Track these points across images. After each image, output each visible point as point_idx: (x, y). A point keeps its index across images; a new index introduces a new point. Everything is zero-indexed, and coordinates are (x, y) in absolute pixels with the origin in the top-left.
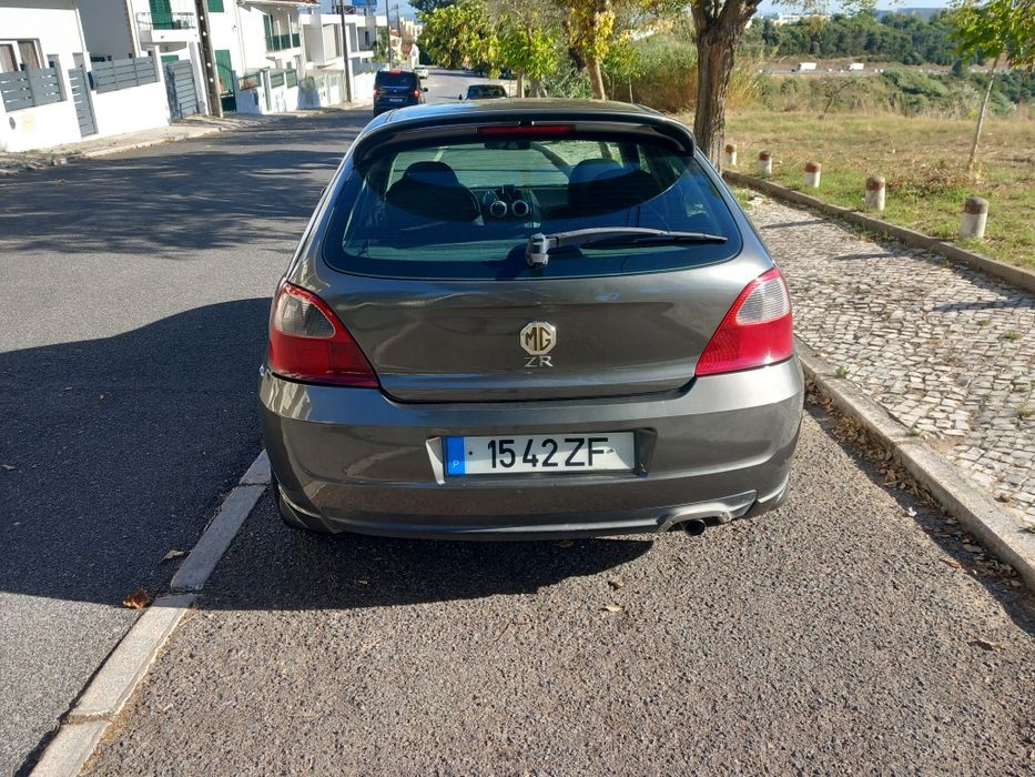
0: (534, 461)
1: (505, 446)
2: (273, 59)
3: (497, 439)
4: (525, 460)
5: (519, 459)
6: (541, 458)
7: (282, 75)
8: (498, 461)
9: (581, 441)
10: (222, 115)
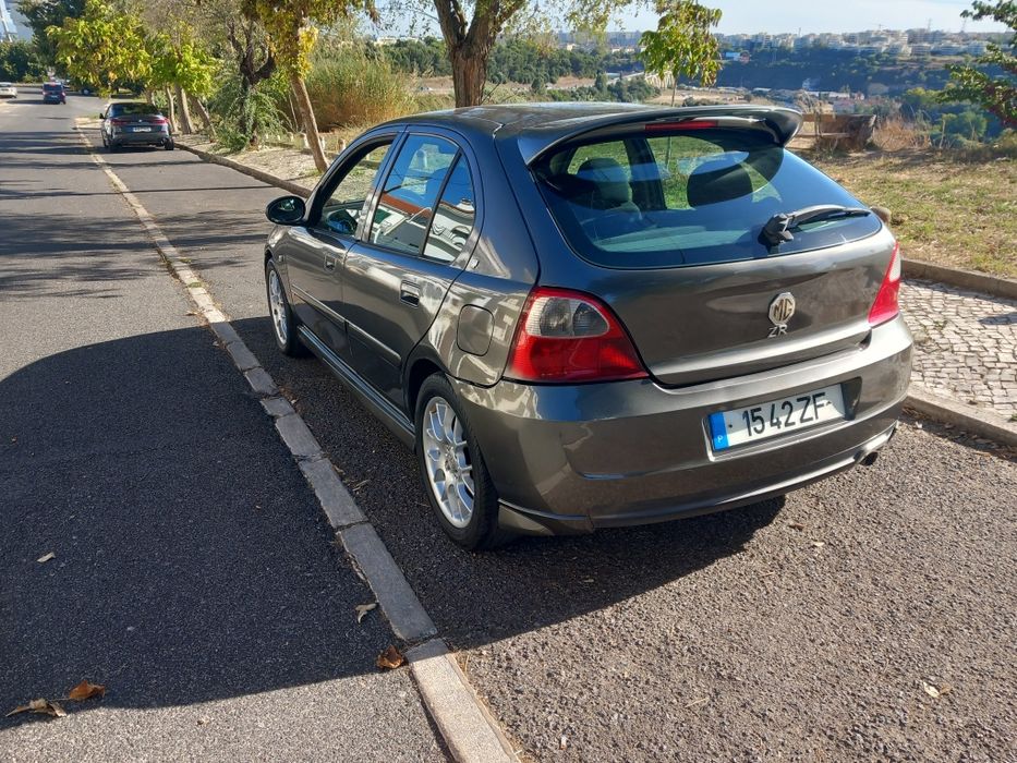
0: (778, 424)
1: (756, 414)
3: (749, 409)
4: (772, 425)
5: (767, 424)
6: (783, 419)
8: (752, 429)
9: (808, 399)
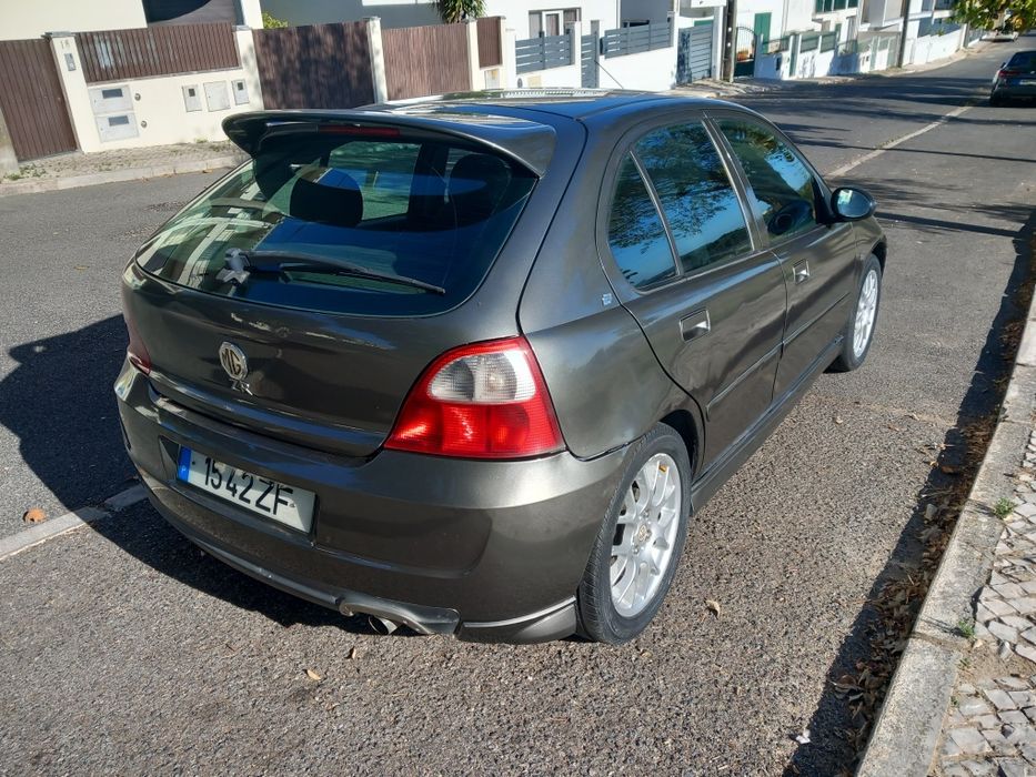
0: (233, 491)
2: (819, 21)
4: (228, 487)
5: (224, 484)
6: (240, 489)
7: (817, 38)
8: (210, 478)
9: (271, 486)
10: (732, 80)
